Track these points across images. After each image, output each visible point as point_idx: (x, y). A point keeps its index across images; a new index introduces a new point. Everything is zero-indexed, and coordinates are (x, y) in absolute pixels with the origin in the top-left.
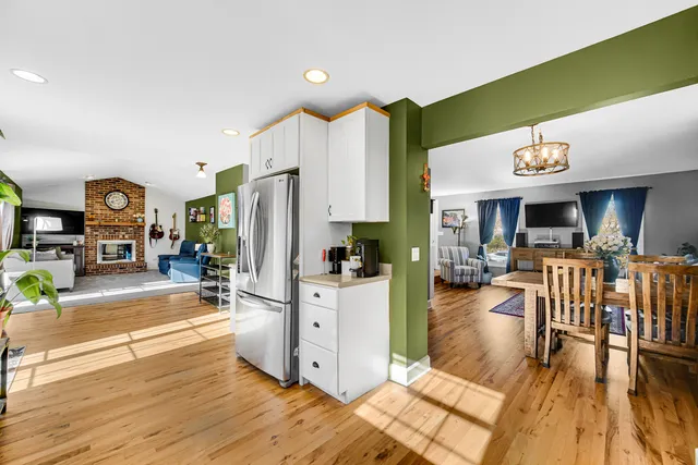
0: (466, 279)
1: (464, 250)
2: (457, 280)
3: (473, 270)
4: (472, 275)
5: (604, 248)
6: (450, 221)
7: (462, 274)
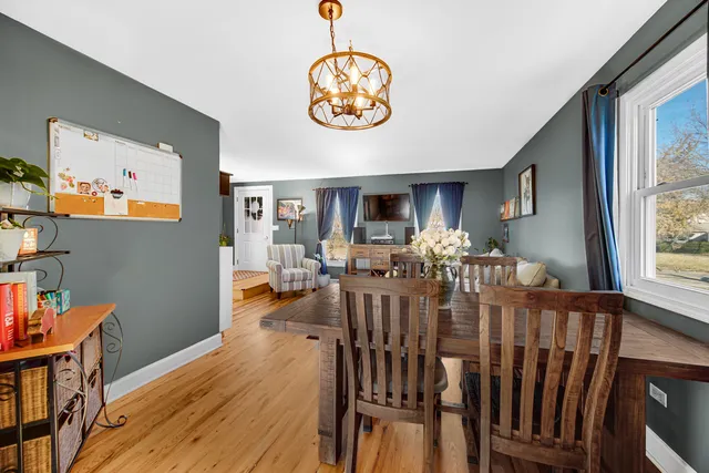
0: (297, 286)
1: (300, 248)
2: (286, 288)
3: (305, 274)
4: (304, 280)
5: (437, 250)
6: (285, 212)
7: (292, 281)
